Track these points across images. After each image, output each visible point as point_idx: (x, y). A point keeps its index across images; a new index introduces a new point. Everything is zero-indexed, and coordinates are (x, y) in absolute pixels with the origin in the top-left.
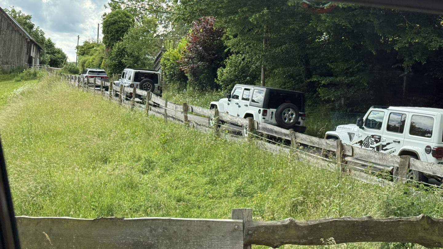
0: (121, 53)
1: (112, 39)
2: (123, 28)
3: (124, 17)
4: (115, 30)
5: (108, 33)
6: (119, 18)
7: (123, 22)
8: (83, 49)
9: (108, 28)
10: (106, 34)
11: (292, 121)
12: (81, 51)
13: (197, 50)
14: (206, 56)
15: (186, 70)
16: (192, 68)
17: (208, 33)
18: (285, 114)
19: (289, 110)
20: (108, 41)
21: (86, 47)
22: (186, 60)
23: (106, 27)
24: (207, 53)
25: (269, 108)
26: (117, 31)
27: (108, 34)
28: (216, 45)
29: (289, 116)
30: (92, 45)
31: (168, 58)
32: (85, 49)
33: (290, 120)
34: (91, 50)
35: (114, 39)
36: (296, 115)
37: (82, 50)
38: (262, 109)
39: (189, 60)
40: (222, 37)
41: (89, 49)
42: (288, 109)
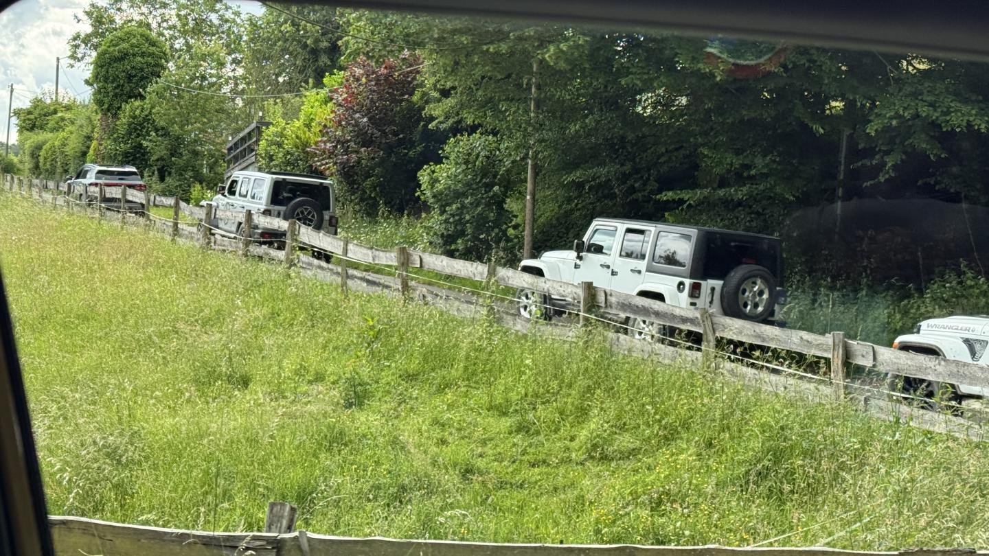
0: (139, 127)
1: (116, 95)
2: (142, 70)
3: (143, 44)
4: (124, 74)
5: (106, 80)
6: (132, 46)
7: (143, 55)
8: (32, 117)
9: (108, 69)
10: (101, 84)
11: (760, 309)
12: (27, 122)
13: (357, 125)
14: (376, 138)
15: (329, 168)
16: (344, 165)
17: (381, 85)
18: (744, 291)
19: (755, 283)
20: (106, 100)
21: (37, 111)
22: (329, 145)
23: (102, 67)
24: (379, 131)
25: (705, 278)
26: (130, 77)
27: (106, 82)
28: (399, 112)
29: (754, 297)
30: (52, 108)
31: (278, 139)
32: (36, 115)
33: (756, 306)
34: (49, 118)
35: (121, 95)
36: (770, 294)
37: (29, 119)
38: (688, 282)
39: (336, 147)
40: (411, 94)
41: (45, 115)
42: (753, 279)
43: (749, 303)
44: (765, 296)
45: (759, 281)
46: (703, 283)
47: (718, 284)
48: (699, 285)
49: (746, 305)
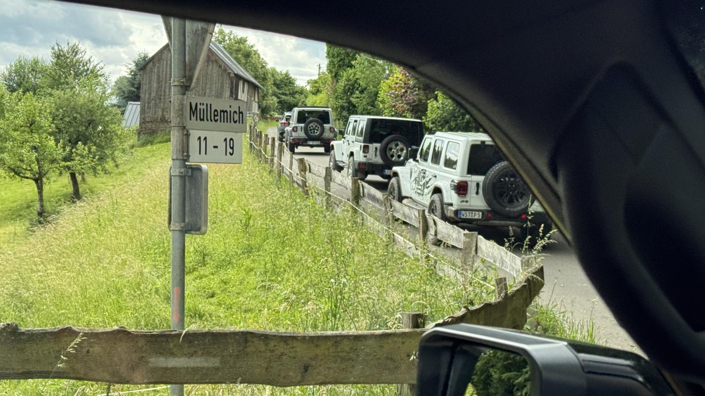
0: (351, 88)
1: (340, 66)
10: (331, 59)
11: (402, 158)
18: (391, 149)
19: (397, 145)
20: (334, 70)
25: (371, 142)
27: (334, 57)
35: (343, 66)
38: (362, 145)
42: (395, 142)
43: (395, 154)
44: (405, 151)
45: (399, 143)
46: (370, 145)
47: (378, 145)
48: (368, 146)
49: (392, 156)
